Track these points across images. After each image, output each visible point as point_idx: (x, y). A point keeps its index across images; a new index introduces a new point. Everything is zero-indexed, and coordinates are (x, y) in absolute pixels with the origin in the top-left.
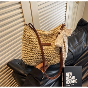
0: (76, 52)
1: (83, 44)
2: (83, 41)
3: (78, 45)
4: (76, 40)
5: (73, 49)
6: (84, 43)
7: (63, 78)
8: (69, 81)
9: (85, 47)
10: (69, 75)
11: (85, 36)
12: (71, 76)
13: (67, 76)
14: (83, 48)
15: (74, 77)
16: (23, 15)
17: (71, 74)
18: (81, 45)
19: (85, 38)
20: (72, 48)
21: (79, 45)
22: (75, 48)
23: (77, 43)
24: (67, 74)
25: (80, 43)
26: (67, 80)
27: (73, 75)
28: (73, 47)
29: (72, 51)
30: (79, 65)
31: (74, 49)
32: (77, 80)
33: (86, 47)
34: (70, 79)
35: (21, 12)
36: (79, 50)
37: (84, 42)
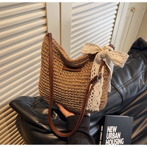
0: (127, 94)
1: (139, 80)
2: (139, 76)
3: (131, 83)
4: (128, 73)
5: (122, 88)
6: (141, 80)
7: (101, 134)
8: (111, 140)
9: (142, 86)
10: (112, 130)
11: (144, 68)
12: (115, 133)
13: (108, 132)
14: (139, 88)
15: (119, 135)
16: (47, 21)
17: (115, 129)
18: (136, 83)
19: (143, 71)
20: (121, 86)
21: (133, 81)
22: (126, 86)
23: (130, 77)
24: (109, 129)
25: (135, 79)
26: (107, 138)
27: (117, 131)
28: (123, 84)
29: (121, 90)
30: (128, 114)
31: (124, 88)
32: (123, 139)
33: (144, 86)
34: (113, 138)
35: (44, 15)
36: (132, 91)
37: (141, 77)
